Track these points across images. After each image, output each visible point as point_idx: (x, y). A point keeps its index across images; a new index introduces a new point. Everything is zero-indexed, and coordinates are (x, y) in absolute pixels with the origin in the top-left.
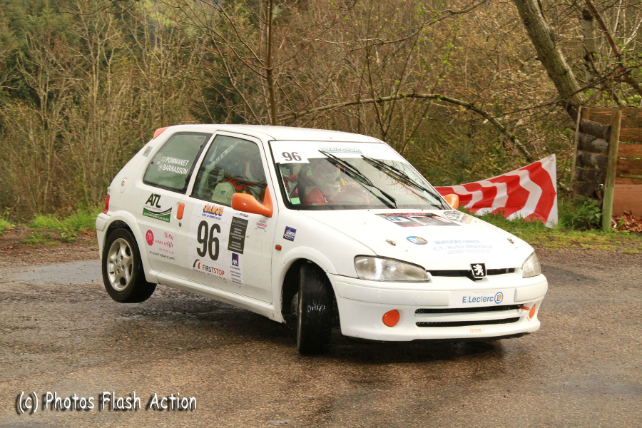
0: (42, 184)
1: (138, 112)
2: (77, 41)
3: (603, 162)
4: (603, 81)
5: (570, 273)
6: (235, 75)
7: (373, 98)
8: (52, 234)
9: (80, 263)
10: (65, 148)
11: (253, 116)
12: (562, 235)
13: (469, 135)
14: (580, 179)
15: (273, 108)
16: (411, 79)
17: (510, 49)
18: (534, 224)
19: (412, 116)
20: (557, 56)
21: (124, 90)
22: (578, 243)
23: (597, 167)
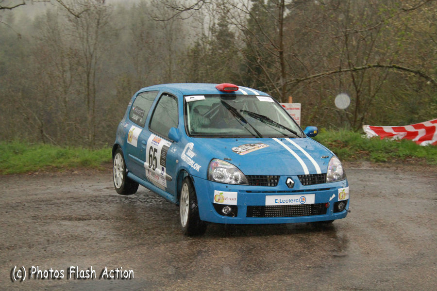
6: (259, 55)
7: (350, 68)
11: (270, 81)
13: (417, 91)
15: (283, 76)
19: (377, 78)
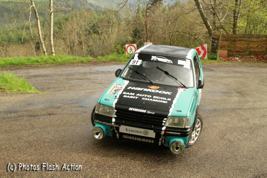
0: (100, 51)
1: (119, 35)
2: (107, 21)
3: (217, 46)
4: (217, 28)
5: (209, 69)
8: (101, 60)
9: (107, 66)
10: (104, 43)
12: (208, 61)
13: (189, 40)
14: (212, 49)
15: (147, 34)
16: (176, 28)
17: (198, 22)
18: (202, 59)
20: (208, 23)
21: (116, 31)
22: (211, 63)
23: (216, 47)
